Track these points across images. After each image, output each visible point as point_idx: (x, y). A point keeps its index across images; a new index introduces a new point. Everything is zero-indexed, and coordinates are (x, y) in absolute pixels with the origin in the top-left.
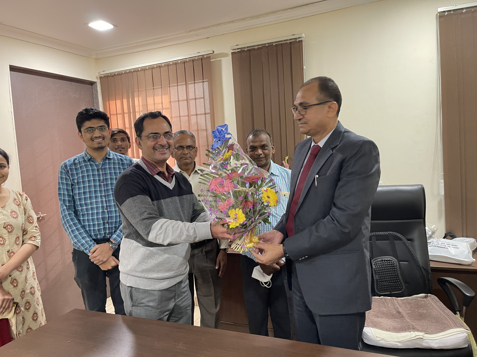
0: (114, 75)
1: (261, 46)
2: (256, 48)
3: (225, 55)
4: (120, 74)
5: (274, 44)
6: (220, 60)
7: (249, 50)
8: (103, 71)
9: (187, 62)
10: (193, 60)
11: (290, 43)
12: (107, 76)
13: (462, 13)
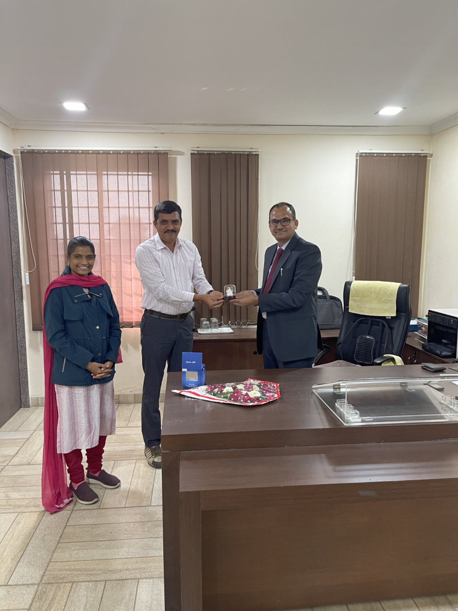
0: (42, 153)
1: (220, 152)
2: (216, 153)
3: (182, 154)
4: (52, 153)
5: (233, 153)
6: (176, 157)
7: (210, 154)
8: (29, 146)
9: (141, 153)
10: (148, 153)
11: (248, 155)
12: (32, 152)
13: (374, 156)
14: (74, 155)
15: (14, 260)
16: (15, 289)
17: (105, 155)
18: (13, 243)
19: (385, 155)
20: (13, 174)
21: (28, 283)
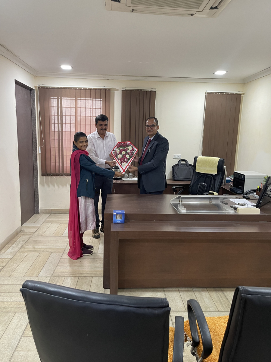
0: (48, 88)
1: (137, 90)
4: (53, 88)
6: (114, 92)
7: (131, 91)
8: (42, 85)
9: (97, 90)
10: (100, 90)
11: (150, 91)
12: (44, 88)
13: (214, 94)
14: (64, 90)
15: (33, 141)
16: (34, 155)
17: (79, 90)
18: (33, 132)
19: (220, 93)
20: (34, 98)
21: (40, 152)
